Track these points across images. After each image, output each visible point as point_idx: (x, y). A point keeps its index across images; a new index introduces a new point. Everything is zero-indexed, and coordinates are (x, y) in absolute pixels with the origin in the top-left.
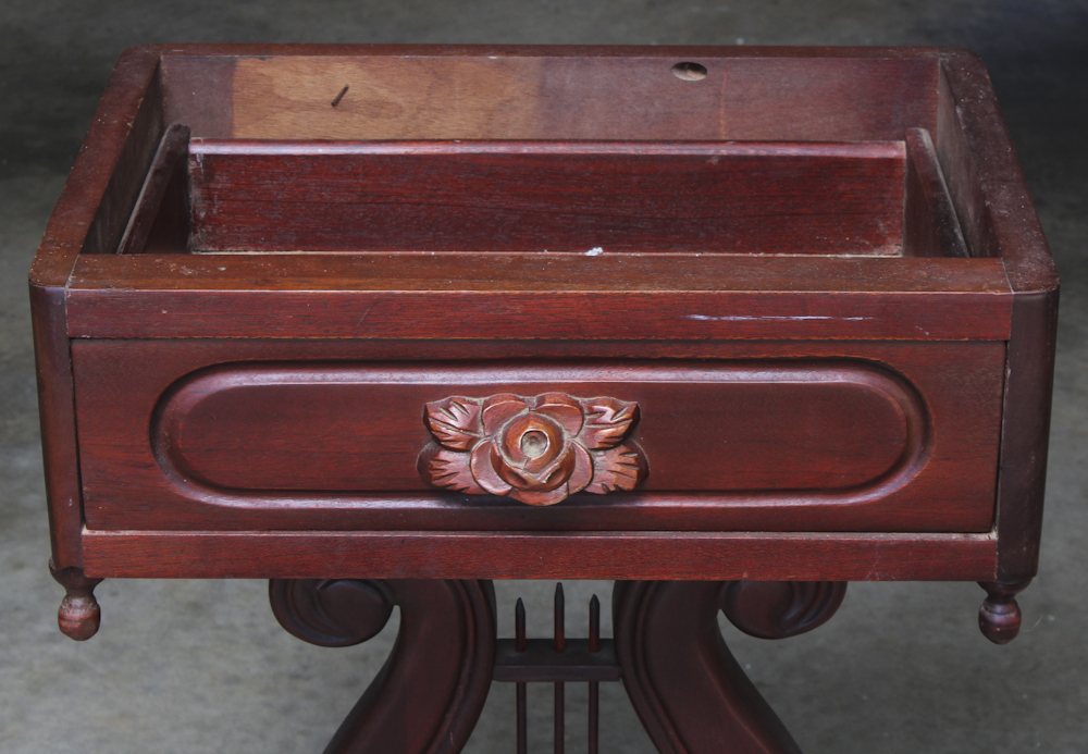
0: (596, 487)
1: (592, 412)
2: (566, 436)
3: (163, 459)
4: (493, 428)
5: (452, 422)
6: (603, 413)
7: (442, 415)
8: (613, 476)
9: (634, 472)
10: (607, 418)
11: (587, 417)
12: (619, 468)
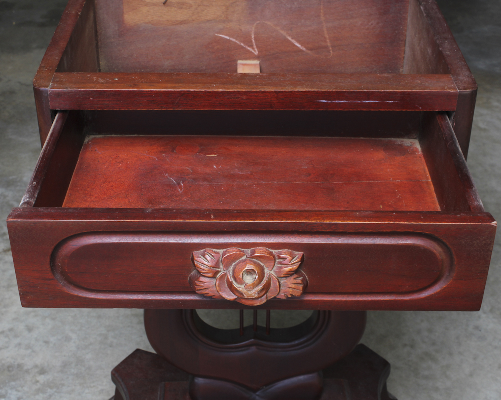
0: (282, 296)
1: (279, 258)
2: (266, 270)
3: (58, 276)
4: (227, 266)
5: (206, 263)
6: (285, 259)
7: (202, 259)
8: (290, 290)
9: (301, 287)
10: (286, 262)
11: (277, 261)
12: (293, 286)
